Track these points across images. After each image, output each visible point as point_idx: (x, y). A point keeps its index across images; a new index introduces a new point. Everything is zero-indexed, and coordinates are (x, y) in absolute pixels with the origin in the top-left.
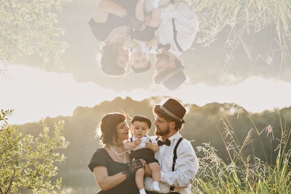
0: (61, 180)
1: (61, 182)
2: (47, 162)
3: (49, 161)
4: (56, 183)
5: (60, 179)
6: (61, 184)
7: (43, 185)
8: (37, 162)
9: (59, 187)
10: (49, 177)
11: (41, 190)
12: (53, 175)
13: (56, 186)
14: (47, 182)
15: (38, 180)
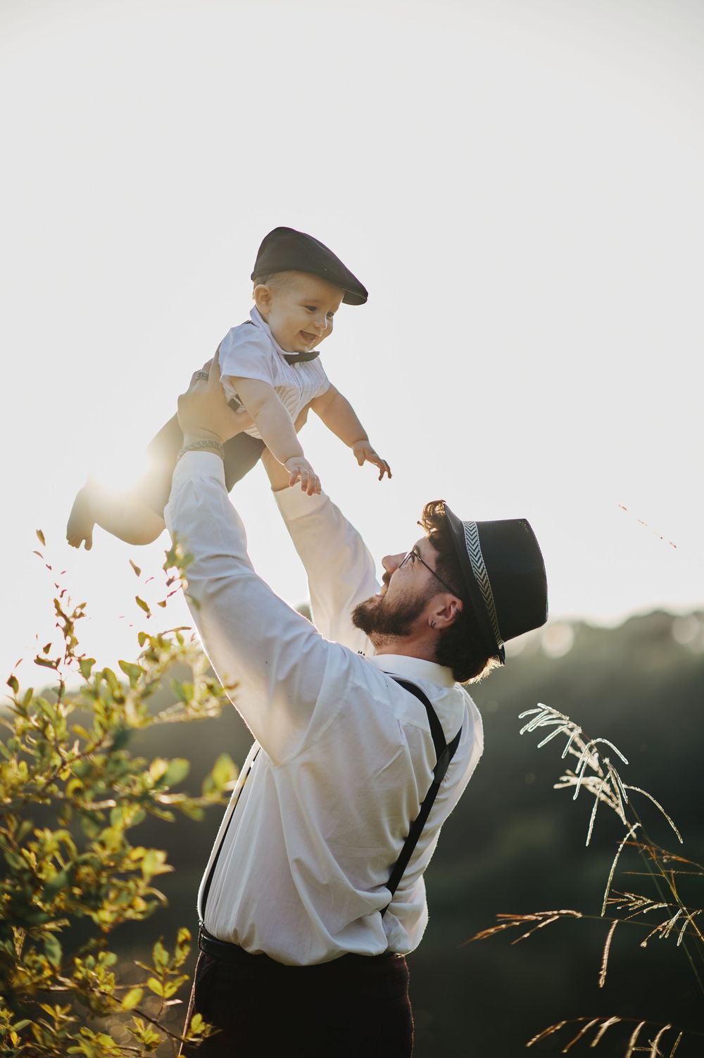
0: (185, 942)
1: (181, 955)
2: (86, 821)
3: (101, 816)
4: (153, 966)
5: (176, 936)
6: (185, 969)
7: (61, 984)
8: (20, 824)
9: (174, 990)
10: (106, 928)
11: (50, 1020)
12: (130, 914)
13: (154, 984)
14: (91, 959)
15: (25, 950)
